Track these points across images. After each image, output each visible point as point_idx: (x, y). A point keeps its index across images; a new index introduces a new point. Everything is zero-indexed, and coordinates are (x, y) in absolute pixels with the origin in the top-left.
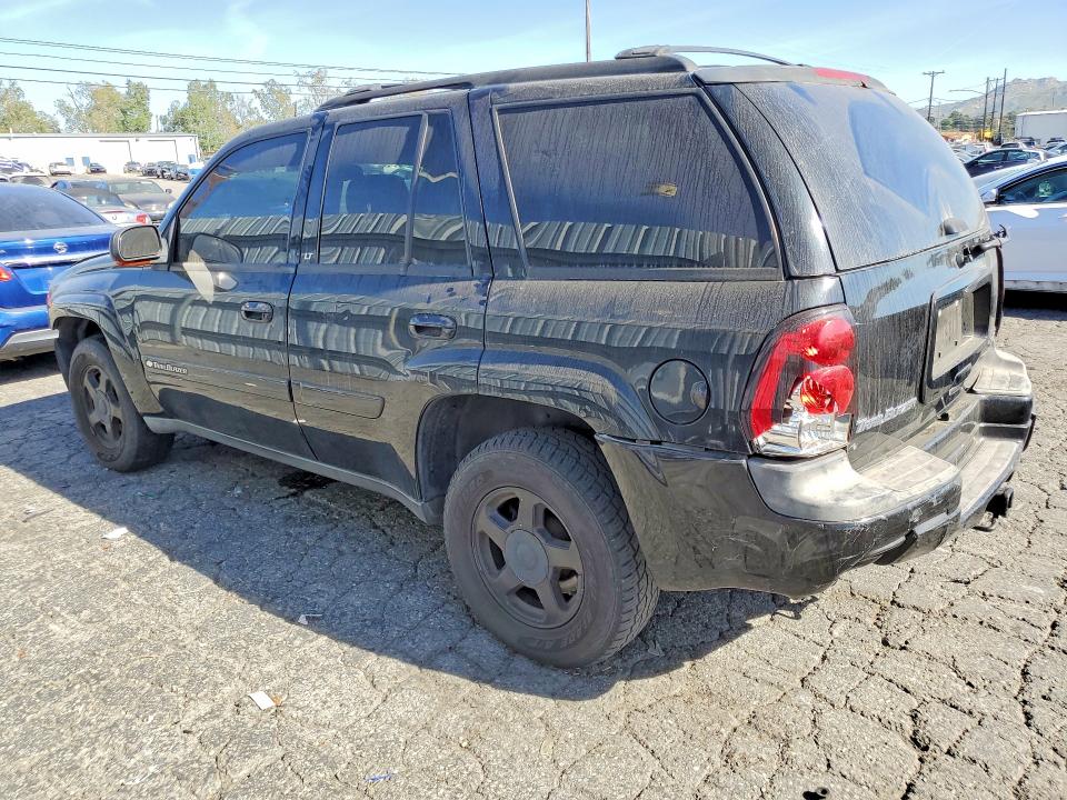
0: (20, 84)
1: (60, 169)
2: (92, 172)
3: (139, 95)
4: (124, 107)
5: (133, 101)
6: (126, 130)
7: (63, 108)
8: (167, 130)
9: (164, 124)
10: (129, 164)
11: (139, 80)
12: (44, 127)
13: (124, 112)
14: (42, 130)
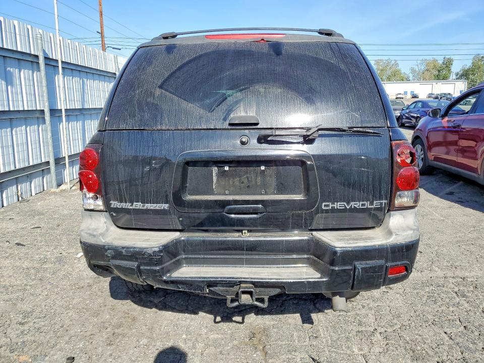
0: (398, 62)
1: (399, 96)
2: (413, 97)
3: (448, 63)
4: (439, 69)
5: (445, 66)
6: (439, 79)
7: (413, 71)
8: (457, 79)
9: (457, 76)
10: (430, 94)
11: (449, 57)
12: (404, 79)
13: (439, 71)
14: (403, 80)
